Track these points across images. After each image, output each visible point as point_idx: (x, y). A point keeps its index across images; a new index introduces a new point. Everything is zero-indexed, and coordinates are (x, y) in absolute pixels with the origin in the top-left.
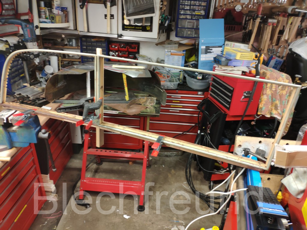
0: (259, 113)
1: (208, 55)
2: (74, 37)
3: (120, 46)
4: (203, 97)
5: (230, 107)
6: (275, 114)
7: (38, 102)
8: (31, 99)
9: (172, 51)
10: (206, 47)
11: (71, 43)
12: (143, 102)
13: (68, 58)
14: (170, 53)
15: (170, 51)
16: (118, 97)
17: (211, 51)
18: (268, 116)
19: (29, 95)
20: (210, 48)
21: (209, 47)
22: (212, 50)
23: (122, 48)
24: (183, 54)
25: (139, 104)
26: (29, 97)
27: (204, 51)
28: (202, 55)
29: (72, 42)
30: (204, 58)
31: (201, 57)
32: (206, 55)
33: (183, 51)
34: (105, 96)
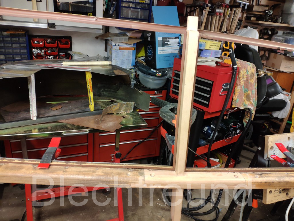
0: (233, 106)
1: (166, 47)
3: (47, 41)
4: (161, 96)
5: (209, 103)
6: (248, 105)
9: (120, 44)
10: (163, 38)
12: (116, 111)
14: (118, 47)
15: (118, 44)
16: (75, 108)
17: (169, 43)
18: (242, 108)
20: (167, 40)
21: (165, 38)
22: (169, 41)
23: (50, 43)
24: (133, 49)
25: (111, 114)
27: (161, 43)
28: (159, 48)
30: (162, 52)
31: (159, 50)
32: (164, 47)
33: (134, 44)
34: (54, 109)
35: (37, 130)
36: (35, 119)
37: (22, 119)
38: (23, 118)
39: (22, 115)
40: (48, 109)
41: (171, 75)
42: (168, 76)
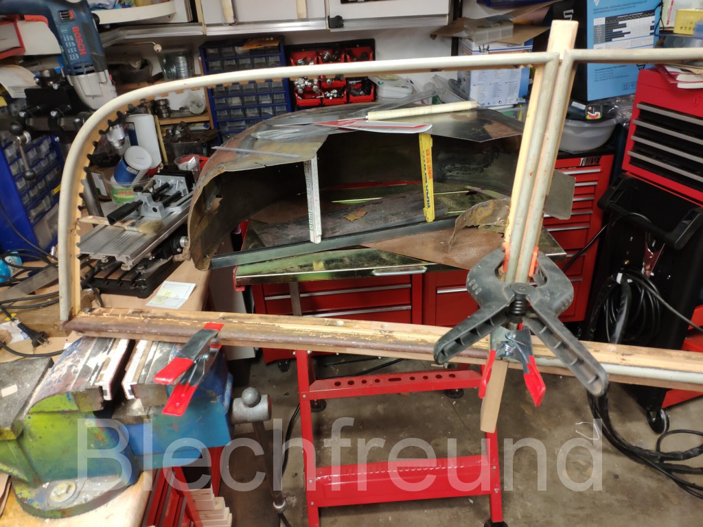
1: (615, 43)
2: (182, 50)
3: (322, 56)
4: (599, 170)
7: (143, 272)
8: (129, 269)
9: (492, 47)
10: (607, 19)
11: (174, 70)
12: (485, 219)
13: (169, 117)
14: (487, 53)
17: (624, 30)
19: (119, 255)
20: (620, 23)
21: (615, 17)
22: (624, 26)
23: (329, 60)
25: (472, 227)
26: (121, 263)
27: (601, 33)
28: (595, 47)
29: (177, 64)
32: (609, 43)
33: (526, 43)
34: (351, 217)
35: (321, 264)
36: (318, 241)
37: (294, 241)
38: (294, 238)
39: (293, 232)
40: (340, 218)
41: (629, 115)
42: (619, 118)
